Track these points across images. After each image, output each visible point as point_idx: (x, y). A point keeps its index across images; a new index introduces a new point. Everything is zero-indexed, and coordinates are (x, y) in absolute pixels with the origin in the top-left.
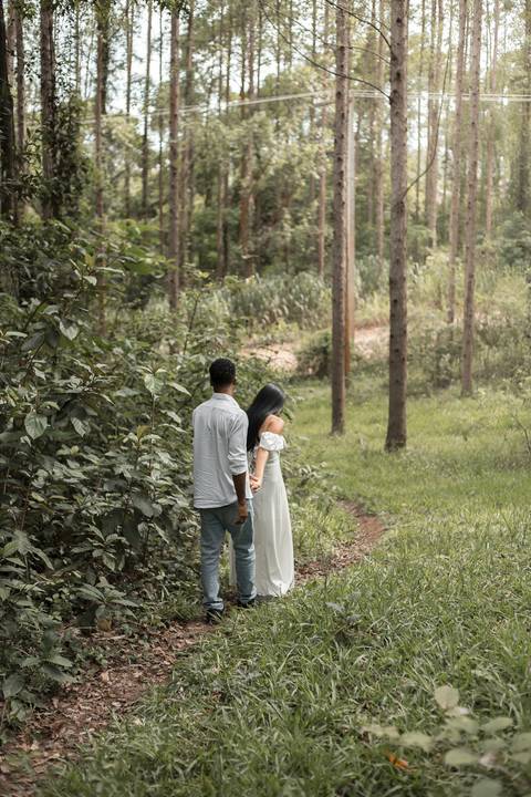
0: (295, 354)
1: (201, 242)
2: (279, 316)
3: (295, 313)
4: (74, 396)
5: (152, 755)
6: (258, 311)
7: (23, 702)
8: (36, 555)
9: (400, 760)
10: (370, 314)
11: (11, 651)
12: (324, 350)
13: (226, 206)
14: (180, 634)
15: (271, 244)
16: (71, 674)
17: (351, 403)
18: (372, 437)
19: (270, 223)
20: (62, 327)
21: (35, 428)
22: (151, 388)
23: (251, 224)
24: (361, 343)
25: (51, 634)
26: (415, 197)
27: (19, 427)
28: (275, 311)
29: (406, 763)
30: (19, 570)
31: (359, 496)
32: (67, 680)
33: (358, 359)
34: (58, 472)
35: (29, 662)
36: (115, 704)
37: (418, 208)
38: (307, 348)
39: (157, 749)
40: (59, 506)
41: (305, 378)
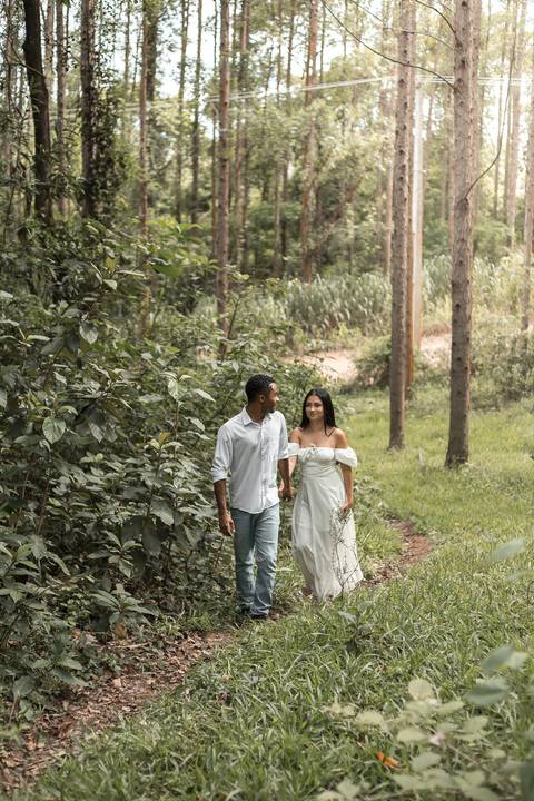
0: (355, 362)
1: (257, 239)
2: (340, 320)
3: (358, 318)
4: (93, 400)
5: (149, 749)
6: (317, 315)
7: (31, 701)
8: (52, 561)
9: (391, 759)
10: (440, 319)
11: (23, 653)
12: (386, 358)
13: (285, 199)
14: (198, 644)
15: (332, 242)
16: (83, 678)
17: (413, 416)
18: (433, 453)
19: (332, 219)
20: (81, 331)
21: (53, 432)
22: (175, 394)
23: (311, 220)
24: (427, 351)
25: (64, 638)
26: (493, 192)
27: (38, 432)
28: (336, 315)
29: (396, 762)
30: (34, 574)
31: (412, 514)
32: (78, 684)
33: (424, 368)
34: (81, 479)
35: (40, 663)
36: (125, 708)
37: (496, 204)
38: (368, 356)
39: (155, 743)
40: (80, 514)
41: (365, 388)
